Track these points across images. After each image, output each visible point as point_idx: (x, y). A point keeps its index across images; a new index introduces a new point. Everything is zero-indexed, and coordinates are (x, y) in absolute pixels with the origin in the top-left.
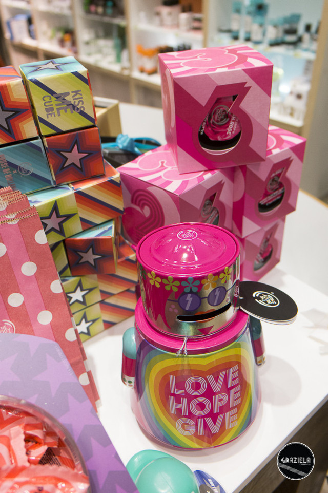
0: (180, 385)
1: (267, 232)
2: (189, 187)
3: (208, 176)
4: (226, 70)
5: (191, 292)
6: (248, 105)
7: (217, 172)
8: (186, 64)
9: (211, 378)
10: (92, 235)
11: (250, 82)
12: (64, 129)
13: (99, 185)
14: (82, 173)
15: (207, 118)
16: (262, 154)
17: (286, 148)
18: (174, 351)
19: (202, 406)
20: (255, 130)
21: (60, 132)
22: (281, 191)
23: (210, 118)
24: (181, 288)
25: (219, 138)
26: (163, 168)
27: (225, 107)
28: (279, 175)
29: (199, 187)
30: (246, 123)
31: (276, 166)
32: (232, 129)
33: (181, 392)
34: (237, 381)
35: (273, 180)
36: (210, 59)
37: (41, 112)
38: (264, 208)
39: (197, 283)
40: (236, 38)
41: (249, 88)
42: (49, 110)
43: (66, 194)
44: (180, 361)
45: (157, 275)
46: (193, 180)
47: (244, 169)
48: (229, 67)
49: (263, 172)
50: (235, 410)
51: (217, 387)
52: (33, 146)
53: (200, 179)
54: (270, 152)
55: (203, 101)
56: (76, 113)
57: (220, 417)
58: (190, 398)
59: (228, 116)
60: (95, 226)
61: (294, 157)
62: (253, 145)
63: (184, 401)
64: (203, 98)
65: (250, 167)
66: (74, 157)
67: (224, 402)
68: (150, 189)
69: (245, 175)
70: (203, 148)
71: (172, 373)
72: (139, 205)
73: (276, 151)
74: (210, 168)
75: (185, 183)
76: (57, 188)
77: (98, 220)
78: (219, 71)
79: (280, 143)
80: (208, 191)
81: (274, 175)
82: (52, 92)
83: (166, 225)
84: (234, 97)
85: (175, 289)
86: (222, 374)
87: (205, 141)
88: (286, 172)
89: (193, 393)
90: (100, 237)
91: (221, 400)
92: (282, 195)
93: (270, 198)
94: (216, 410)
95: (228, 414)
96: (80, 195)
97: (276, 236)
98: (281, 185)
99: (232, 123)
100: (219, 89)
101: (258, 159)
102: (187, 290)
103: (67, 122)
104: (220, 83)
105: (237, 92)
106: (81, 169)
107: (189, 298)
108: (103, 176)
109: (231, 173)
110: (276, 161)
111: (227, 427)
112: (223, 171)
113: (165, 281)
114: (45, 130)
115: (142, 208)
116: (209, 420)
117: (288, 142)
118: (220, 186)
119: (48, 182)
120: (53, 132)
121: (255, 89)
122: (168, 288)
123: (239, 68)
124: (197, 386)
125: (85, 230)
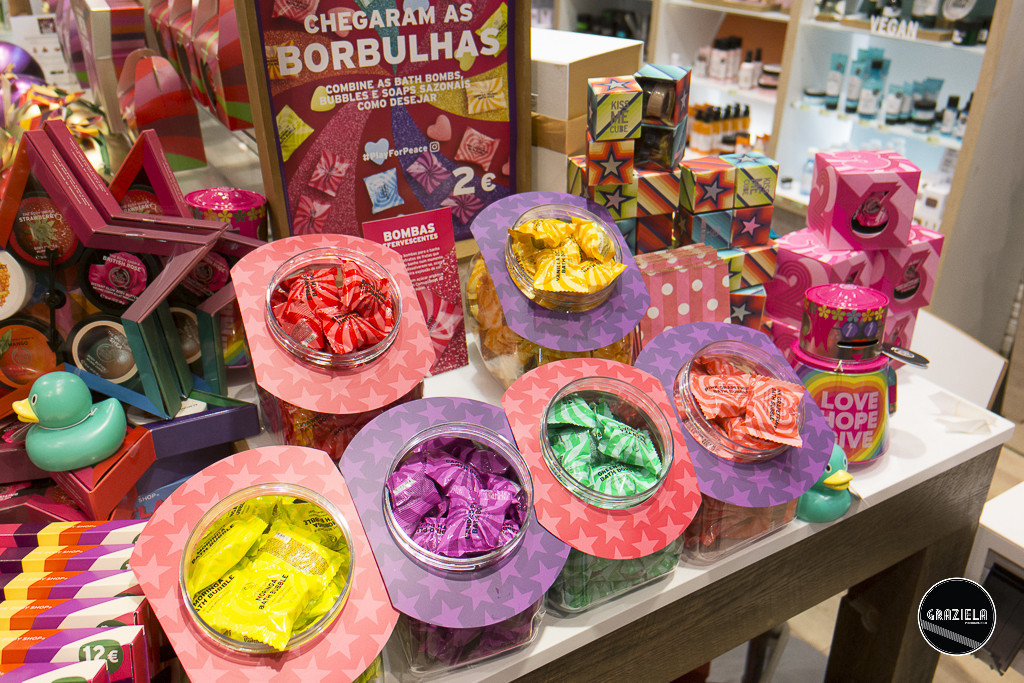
0: (831, 400)
1: (898, 323)
2: (838, 261)
3: (854, 254)
4: (882, 172)
5: (853, 322)
6: (896, 199)
7: (862, 253)
8: (847, 163)
9: (857, 396)
10: (748, 292)
11: (901, 182)
12: (750, 204)
13: (764, 251)
14: (753, 240)
15: (860, 207)
16: (904, 242)
17: (925, 241)
18: (832, 370)
19: (845, 421)
20: (900, 220)
21: (747, 206)
22: (916, 281)
23: (863, 207)
24: (845, 318)
25: (869, 224)
26: (810, 245)
27: (877, 200)
28: (916, 265)
29: (846, 262)
30: (893, 214)
31: (915, 256)
32: (880, 217)
33: (831, 406)
34: (875, 406)
35: (910, 269)
36: (866, 161)
37: (740, 191)
38: (900, 295)
39: (859, 314)
40: (832, 106)
41: (899, 187)
42: (745, 190)
43: (739, 254)
44: (834, 379)
45: (828, 308)
46: (842, 256)
47: (885, 253)
48: (885, 169)
49: (902, 259)
50: (871, 433)
51: (860, 406)
52: (728, 215)
53: (848, 255)
54: (910, 242)
55: (860, 193)
56: (762, 194)
57: (859, 434)
58: (837, 412)
59: (879, 207)
60: (749, 286)
61: (932, 250)
62: (897, 232)
63: (832, 414)
64: (860, 191)
65: (892, 252)
66: (750, 226)
67: (862, 422)
68: (802, 260)
69: (886, 260)
70: (854, 231)
71: (825, 390)
72: (785, 276)
73: (916, 242)
74: (857, 248)
75: (835, 258)
76: (730, 249)
77: (753, 281)
78: (877, 172)
79: (919, 236)
80: (853, 267)
81: (911, 264)
82: (751, 177)
83: (813, 286)
84: (886, 193)
85: (841, 319)
86: (866, 395)
87: (857, 225)
88: (924, 262)
89: (839, 406)
90: (757, 295)
91: (861, 418)
92: (918, 285)
93: (905, 285)
94: (857, 427)
95: (866, 433)
96: (748, 257)
97: (906, 330)
98: (917, 275)
99: (881, 213)
100: (875, 185)
101: (900, 245)
102: (850, 320)
103: (754, 199)
104: (876, 181)
105: (890, 189)
106: (752, 237)
107: (850, 327)
108: (764, 244)
109: (873, 255)
110: (915, 251)
111: (864, 446)
112: (868, 253)
113: (834, 312)
114: (739, 204)
115: (788, 277)
116: (850, 434)
117: (927, 237)
118: (861, 266)
119: (726, 243)
120: (743, 205)
121: (904, 188)
122: (834, 318)
123: (893, 171)
124: (844, 401)
125: (743, 288)
